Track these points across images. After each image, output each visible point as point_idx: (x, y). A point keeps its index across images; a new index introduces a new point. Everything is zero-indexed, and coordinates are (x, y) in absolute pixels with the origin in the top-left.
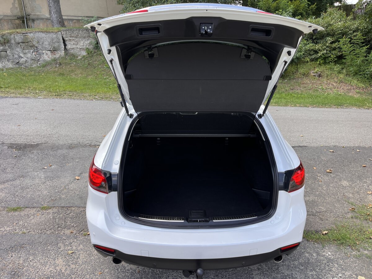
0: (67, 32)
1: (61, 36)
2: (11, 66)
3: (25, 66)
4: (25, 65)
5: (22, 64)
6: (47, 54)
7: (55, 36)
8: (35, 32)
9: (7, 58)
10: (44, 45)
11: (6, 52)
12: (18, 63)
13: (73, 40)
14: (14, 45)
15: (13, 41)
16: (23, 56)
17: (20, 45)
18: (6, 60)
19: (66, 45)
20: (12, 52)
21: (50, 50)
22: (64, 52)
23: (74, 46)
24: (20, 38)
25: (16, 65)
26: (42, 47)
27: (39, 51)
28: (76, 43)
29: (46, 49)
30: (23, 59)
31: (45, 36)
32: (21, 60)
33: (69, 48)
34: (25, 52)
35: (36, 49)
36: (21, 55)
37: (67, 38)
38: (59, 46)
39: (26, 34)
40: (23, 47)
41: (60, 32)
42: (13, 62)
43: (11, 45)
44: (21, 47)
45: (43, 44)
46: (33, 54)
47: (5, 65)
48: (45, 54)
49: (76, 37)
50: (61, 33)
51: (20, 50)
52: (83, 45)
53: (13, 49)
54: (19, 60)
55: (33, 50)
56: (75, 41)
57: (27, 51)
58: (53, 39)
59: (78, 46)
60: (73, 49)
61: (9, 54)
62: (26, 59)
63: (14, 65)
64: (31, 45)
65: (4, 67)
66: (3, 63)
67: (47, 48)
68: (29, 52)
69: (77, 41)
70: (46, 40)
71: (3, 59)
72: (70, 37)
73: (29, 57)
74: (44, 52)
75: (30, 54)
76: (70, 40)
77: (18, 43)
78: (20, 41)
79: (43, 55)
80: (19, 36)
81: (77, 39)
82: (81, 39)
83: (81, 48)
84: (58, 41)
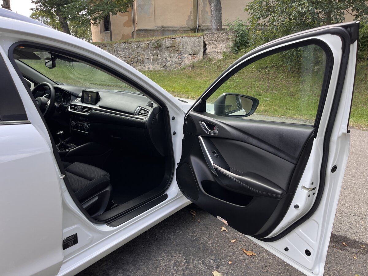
0: (209, 35)
1: (203, 40)
2: (159, 69)
3: (169, 69)
5: (168, 67)
6: (188, 58)
7: (197, 40)
8: (182, 36)
9: (158, 61)
10: (187, 50)
11: (158, 55)
12: (165, 66)
13: (213, 43)
14: (164, 49)
15: (164, 46)
16: (169, 60)
18: (157, 63)
19: (206, 49)
20: (162, 56)
22: (202, 55)
23: (213, 50)
24: (169, 43)
25: (163, 68)
26: (185, 51)
27: (182, 55)
28: (215, 46)
29: (187, 53)
30: (169, 62)
32: (167, 64)
33: (208, 52)
34: (171, 56)
35: (180, 53)
37: (208, 42)
38: (199, 50)
39: (175, 39)
40: (170, 51)
41: (202, 36)
42: (161, 65)
43: (162, 49)
44: (169, 51)
45: (186, 48)
46: (177, 58)
47: (155, 67)
48: (186, 58)
52: (221, 48)
53: (162, 53)
55: (177, 54)
57: (173, 54)
58: (195, 44)
59: (216, 50)
60: (211, 52)
61: (160, 58)
62: (171, 62)
63: (161, 68)
64: (177, 49)
65: (154, 69)
66: (154, 65)
67: (189, 52)
68: (174, 56)
70: (189, 44)
71: (154, 62)
72: (211, 41)
73: (173, 61)
74: (186, 56)
75: (175, 58)
76: (210, 43)
77: (168, 48)
78: (169, 45)
79: (184, 59)
80: (169, 41)
81: (216, 42)
82: (220, 42)
83: (219, 52)
84: (199, 45)
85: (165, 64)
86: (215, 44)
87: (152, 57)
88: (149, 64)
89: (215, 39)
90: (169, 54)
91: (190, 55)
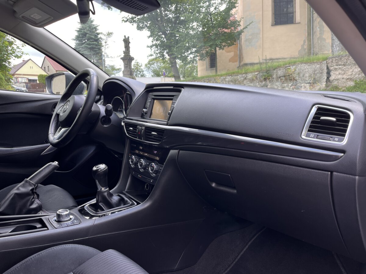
0: (334, 59)
1: (326, 65)
6: (305, 87)
7: (318, 66)
8: (298, 64)
10: (304, 78)
13: (340, 68)
14: (275, 79)
15: (274, 76)
17: (281, 79)
19: (330, 76)
21: (310, 83)
22: (325, 83)
23: (340, 76)
24: (282, 72)
26: (302, 80)
27: (298, 84)
28: (343, 72)
29: (304, 81)
31: (308, 67)
33: (332, 79)
34: (283, 86)
35: (295, 82)
37: (332, 68)
38: (320, 77)
39: (289, 67)
40: (283, 81)
41: (325, 62)
43: (273, 79)
44: (281, 81)
45: (303, 76)
46: (291, 88)
48: (303, 87)
49: (344, 65)
50: (327, 62)
51: (279, 85)
52: (350, 74)
55: (292, 84)
56: (341, 70)
58: (315, 71)
59: (345, 76)
60: (338, 79)
64: (291, 78)
69: (345, 70)
70: (307, 72)
72: (337, 66)
74: (302, 85)
75: (288, 88)
76: (336, 69)
77: (280, 77)
78: (282, 75)
79: (300, 89)
80: (282, 70)
81: (345, 67)
82: (350, 67)
83: (348, 79)
84: (321, 71)
86: (343, 69)
89: (342, 64)
90: (281, 84)
91: (308, 84)
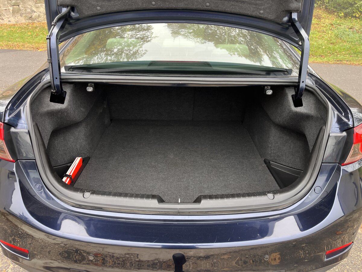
2: (24, 21)
4: (38, 20)
5: (36, 18)
9: (20, 12)
11: (19, 6)
12: (31, 17)
16: (35, 10)
18: (19, 14)
20: (24, 6)
25: (29, 20)
30: (35, 14)
32: (34, 15)
36: (34, 9)
42: (25, 17)
47: (18, 20)
53: (25, 3)
54: (32, 14)
57: (39, 5)
61: (22, 8)
62: (39, 13)
63: (27, 20)
65: (17, 22)
66: (16, 18)
68: (41, 6)
71: (15, 13)
73: (42, 11)
85: (30, 16)
87: (11, 8)
88: (8, 17)
